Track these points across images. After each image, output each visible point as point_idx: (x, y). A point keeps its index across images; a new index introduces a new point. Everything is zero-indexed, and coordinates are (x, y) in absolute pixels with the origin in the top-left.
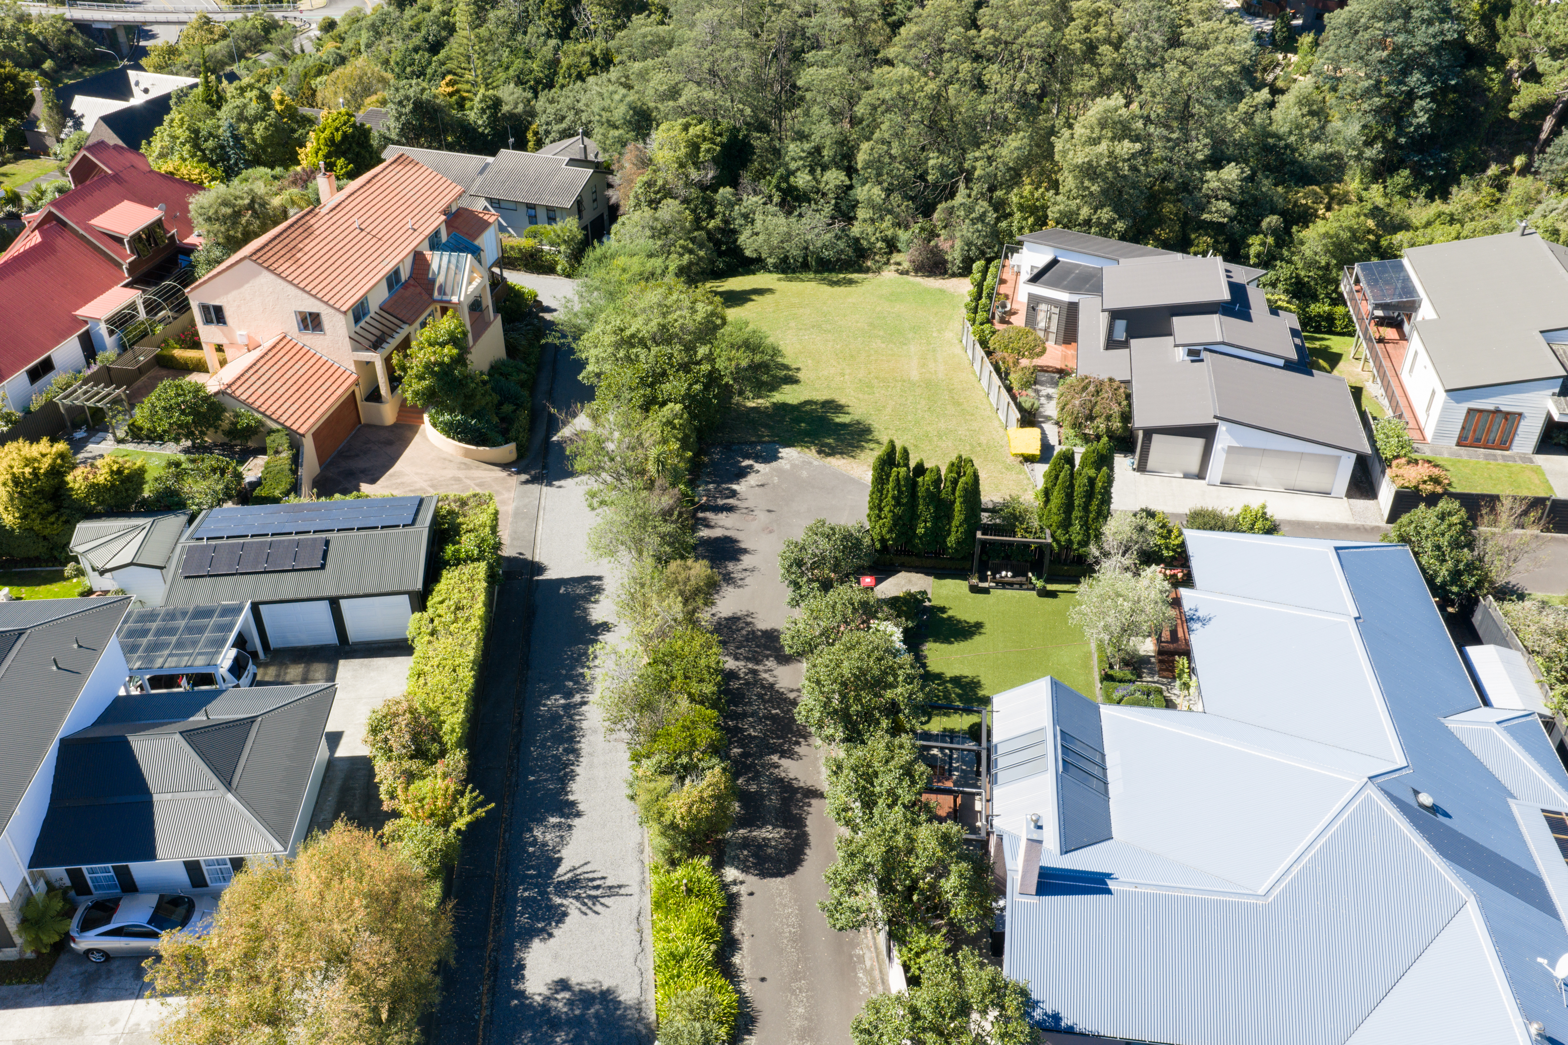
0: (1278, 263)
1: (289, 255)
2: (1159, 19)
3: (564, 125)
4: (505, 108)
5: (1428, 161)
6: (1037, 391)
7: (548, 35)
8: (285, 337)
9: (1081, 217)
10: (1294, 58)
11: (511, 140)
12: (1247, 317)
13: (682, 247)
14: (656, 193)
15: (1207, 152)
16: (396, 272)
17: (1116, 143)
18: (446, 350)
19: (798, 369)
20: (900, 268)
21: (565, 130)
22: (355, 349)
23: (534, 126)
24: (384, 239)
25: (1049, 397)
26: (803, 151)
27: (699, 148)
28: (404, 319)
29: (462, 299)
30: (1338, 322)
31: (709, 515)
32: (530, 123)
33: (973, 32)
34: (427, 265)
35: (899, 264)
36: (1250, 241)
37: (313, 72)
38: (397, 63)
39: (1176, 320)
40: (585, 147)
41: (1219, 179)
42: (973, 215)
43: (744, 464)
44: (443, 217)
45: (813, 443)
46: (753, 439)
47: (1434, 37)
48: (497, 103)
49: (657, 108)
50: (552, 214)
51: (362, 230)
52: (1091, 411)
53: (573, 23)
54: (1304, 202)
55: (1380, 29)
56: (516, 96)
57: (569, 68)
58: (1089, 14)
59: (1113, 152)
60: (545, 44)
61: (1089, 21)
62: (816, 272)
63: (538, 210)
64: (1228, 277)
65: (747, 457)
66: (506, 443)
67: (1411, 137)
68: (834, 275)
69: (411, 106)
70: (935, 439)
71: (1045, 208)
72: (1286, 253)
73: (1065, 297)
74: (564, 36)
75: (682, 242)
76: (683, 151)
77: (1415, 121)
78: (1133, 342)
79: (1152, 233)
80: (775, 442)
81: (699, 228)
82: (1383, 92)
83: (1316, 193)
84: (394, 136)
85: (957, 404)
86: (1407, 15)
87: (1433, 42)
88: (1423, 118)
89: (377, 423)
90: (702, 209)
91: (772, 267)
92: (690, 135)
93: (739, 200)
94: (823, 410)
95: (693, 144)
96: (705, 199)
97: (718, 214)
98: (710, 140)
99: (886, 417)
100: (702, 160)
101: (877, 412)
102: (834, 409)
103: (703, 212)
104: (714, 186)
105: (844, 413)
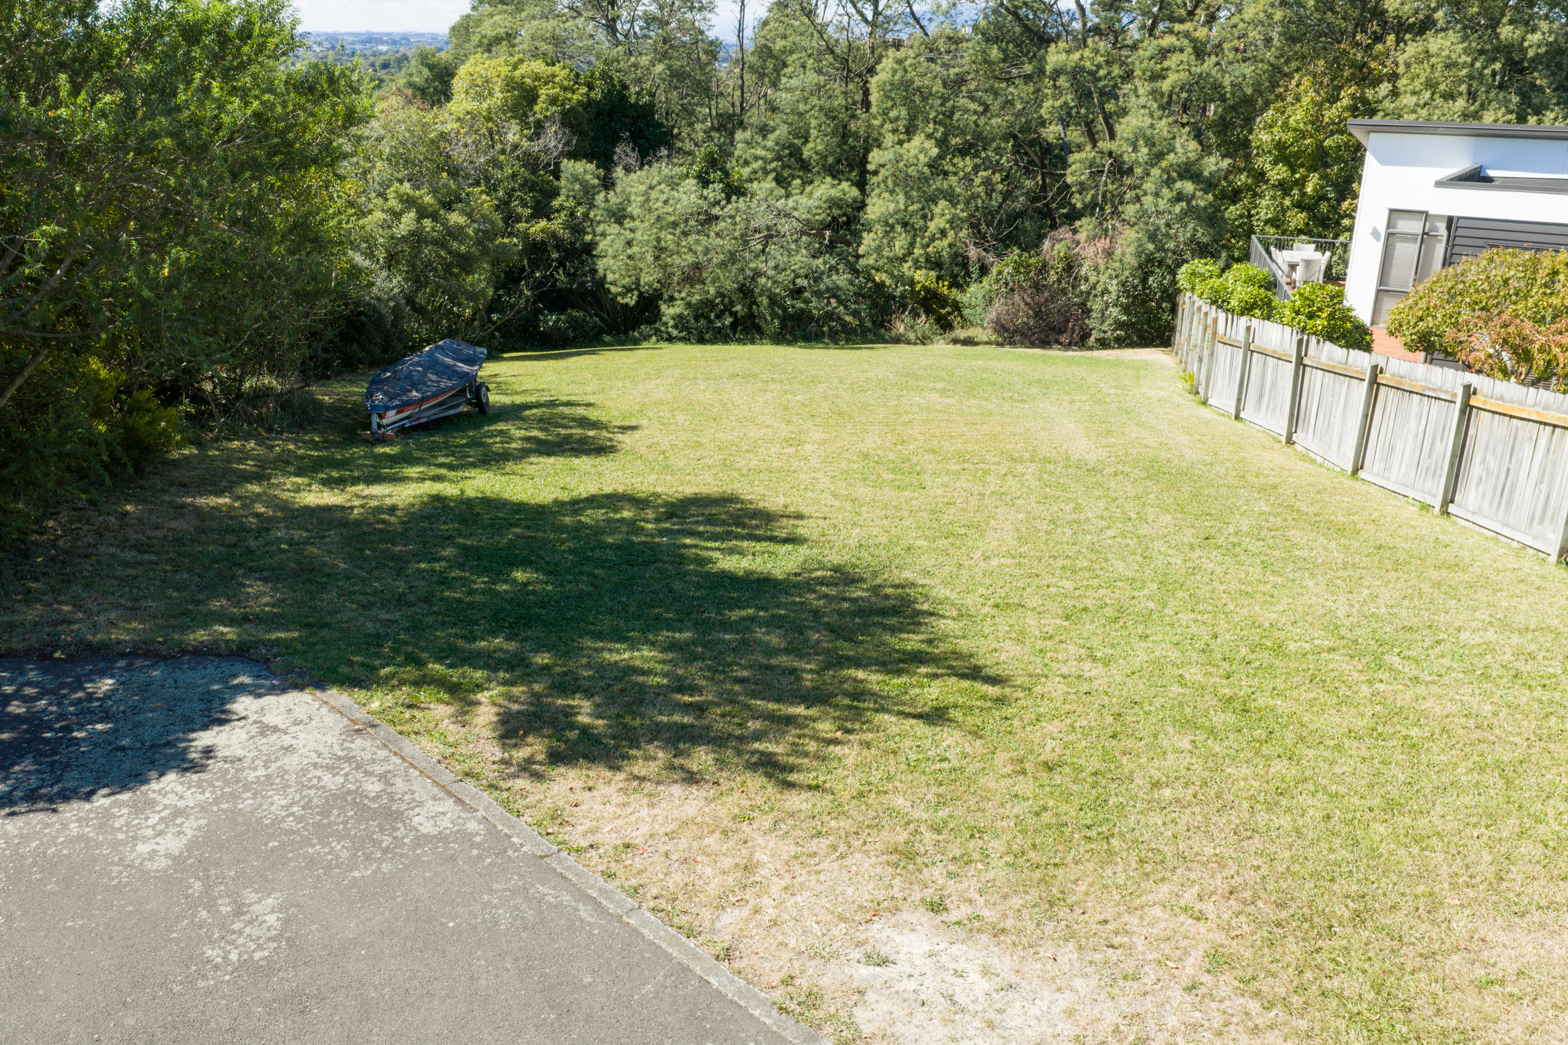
27: (535, 95)
90: (522, 199)
91: (675, 327)
92: (517, 73)
93: (608, 184)
94: (667, 525)
95: (521, 86)
96: (533, 182)
97: (558, 211)
98: (565, 89)
99: (995, 562)
100: (539, 116)
101: (942, 543)
102: (724, 523)
103: (524, 205)
104: (557, 165)
105: (772, 539)
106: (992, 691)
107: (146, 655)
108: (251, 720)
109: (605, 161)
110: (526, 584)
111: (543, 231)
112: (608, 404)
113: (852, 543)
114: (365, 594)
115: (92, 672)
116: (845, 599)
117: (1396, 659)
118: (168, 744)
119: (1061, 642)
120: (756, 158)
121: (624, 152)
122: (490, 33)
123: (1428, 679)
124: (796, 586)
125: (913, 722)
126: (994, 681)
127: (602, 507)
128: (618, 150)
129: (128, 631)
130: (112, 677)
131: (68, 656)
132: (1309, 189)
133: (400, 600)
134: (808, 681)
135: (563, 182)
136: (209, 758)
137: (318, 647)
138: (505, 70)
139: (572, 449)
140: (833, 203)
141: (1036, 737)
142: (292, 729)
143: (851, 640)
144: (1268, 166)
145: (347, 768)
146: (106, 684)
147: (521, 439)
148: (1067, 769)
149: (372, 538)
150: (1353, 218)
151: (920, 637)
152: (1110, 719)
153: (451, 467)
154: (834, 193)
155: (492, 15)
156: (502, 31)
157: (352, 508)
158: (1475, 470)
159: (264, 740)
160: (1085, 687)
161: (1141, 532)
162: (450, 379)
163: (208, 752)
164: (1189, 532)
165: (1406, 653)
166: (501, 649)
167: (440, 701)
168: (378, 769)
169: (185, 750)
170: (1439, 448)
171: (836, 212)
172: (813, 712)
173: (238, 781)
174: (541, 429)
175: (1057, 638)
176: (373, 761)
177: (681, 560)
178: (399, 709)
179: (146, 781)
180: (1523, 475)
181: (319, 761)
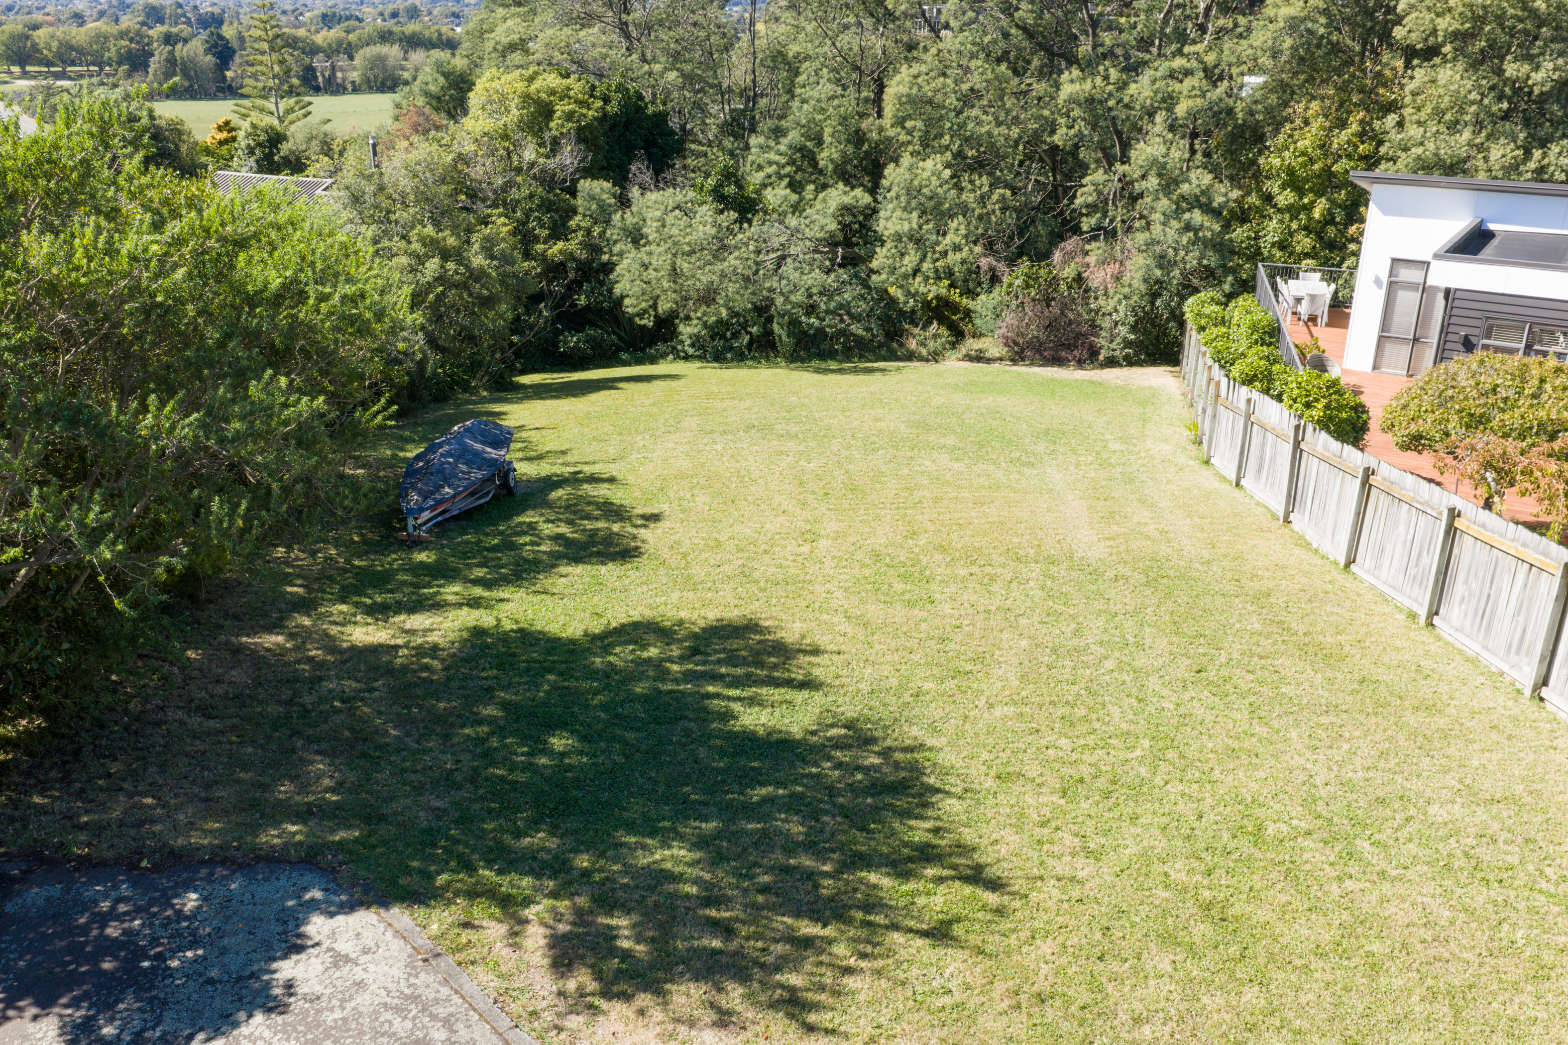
19: (651, 518)
27: (550, 111)
62: (793, 358)
90: (539, 219)
91: (692, 345)
92: (533, 88)
93: (624, 202)
94: (691, 666)
95: (538, 102)
96: (550, 202)
97: (574, 231)
98: (580, 103)
99: (998, 712)
100: (555, 133)
101: (950, 685)
102: (744, 662)
103: (542, 226)
104: (574, 182)
105: (789, 683)
106: (992, 898)
107: (223, 862)
108: (324, 947)
109: (621, 179)
110: (563, 755)
111: (560, 252)
112: (631, 479)
113: (865, 687)
114: (415, 772)
115: (177, 884)
116: (858, 768)
117: (1366, 844)
118: (252, 975)
119: (1057, 829)
120: (770, 163)
121: (639, 169)
122: (505, 40)
123: (1394, 873)
124: (814, 749)
125: (920, 942)
126: (995, 885)
127: (629, 642)
128: (633, 168)
129: (206, 832)
130: (195, 891)
131: (154, 865)
132: (1317, 214)
133: (448, 782)
134: (827, 888)
135: (579, 201)
136: (291, 995)
137: (379, 850)
138: (521, 86)
139: (599, 554)
140: (846, 209)
141: (1030, 961)
142: (363, 959)
143: (862, 829)
144: (1275, 190)
145: (414, 1011)
146: (191, 901)
147: (550, 538)
148: (1058, 1002)
149: (419, 692)
150: (1360, 243)
151: (928, 825)
152: (1098, 936)
153: (488, 584)
154: (847, 200)
155: (505, 19)
156: (516, 37)
157: (397, 647)
158: (1458, 588)
159: (338, 974)
160: (1076, 893)
161: (1138, 664)
162: (479, 469)
163: (289, 986)
164: (1184, 662)
165: (1377, 837)
166: (543, 849)
167: (491, 916)
168: (442, 1011)
169: (268, 985)
170: (1425, 560)
171: (848, 219)
172: (829, 931)
173: (318, 1026)
174: (570, 522)
175: (1054, 824)
176: (437, 1001)
177: (705, 715)
178: (456, 931)
179: (236, 1025)
180: (1502, 603)
181: (389, 1000)
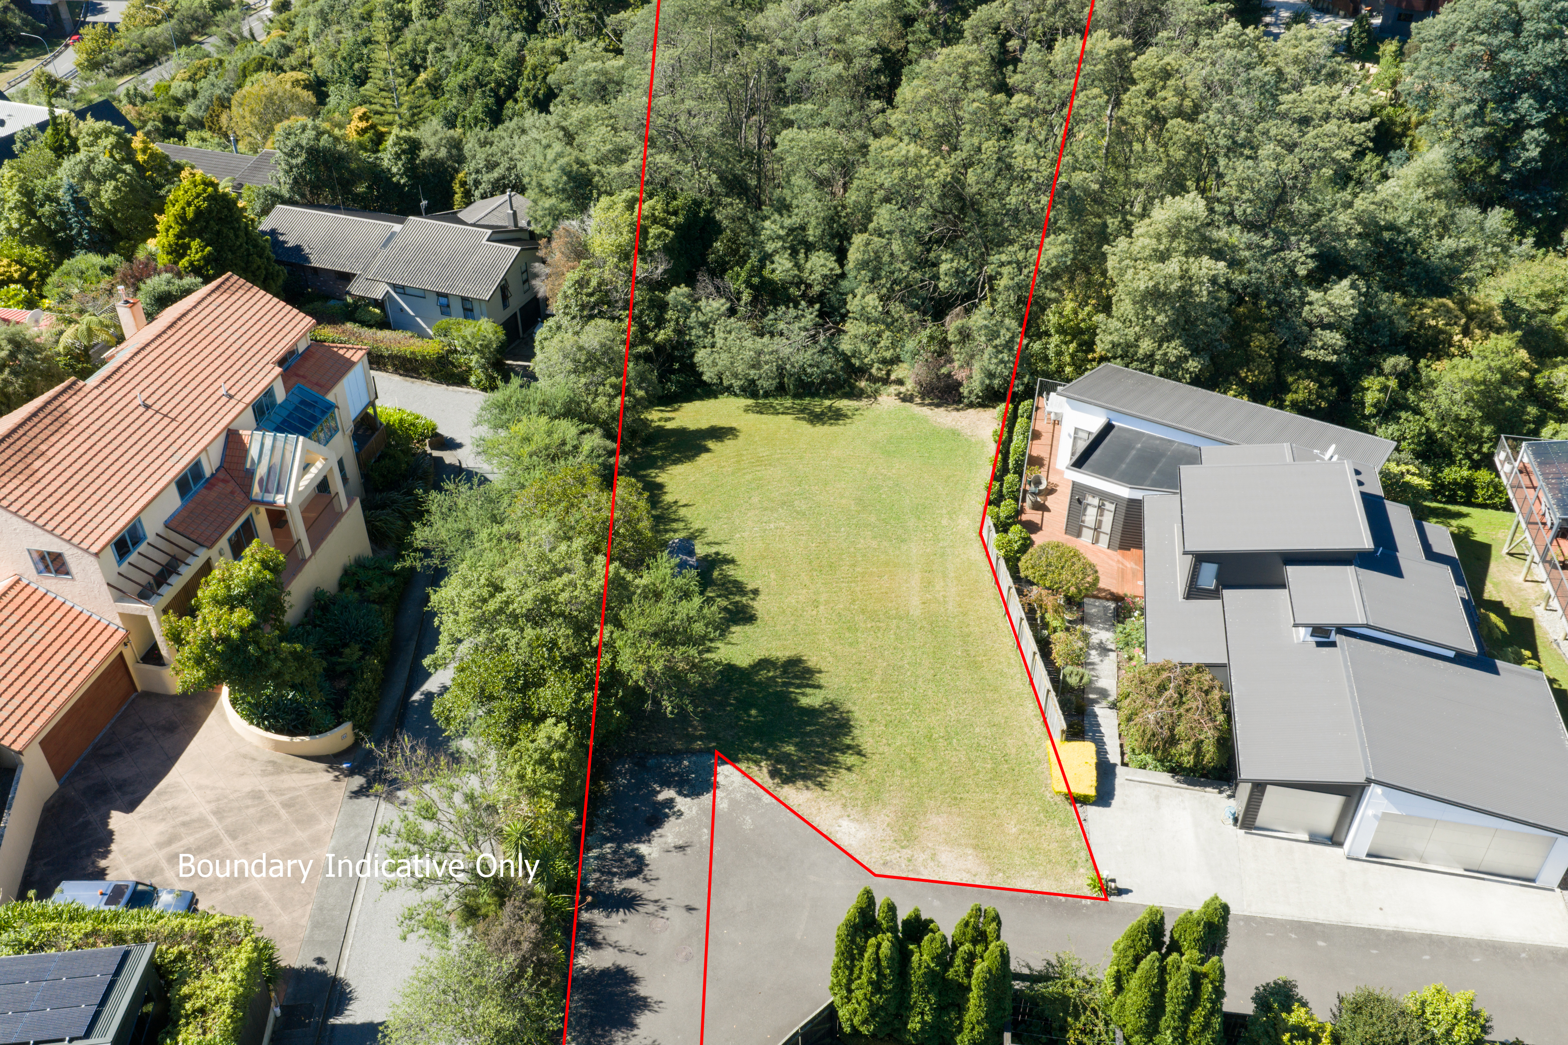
0: (1403, 415)
1: (21, 466)
2: (1248, 82)
3: (495, 174)
4: (424, 154)
5: (1536, 201)
6: (1085, 636)
7: (511, 29)
8: (18, 581)
9: (1141, 351)
10: (1373, 69)
11: (424, 203)
12: (1395, 570)
13: (613, 386)
14: (591, 295)
15: (1312, 264)
16: (195, 469)
17: (1192, 259)
18: (236, 616)
19: (756, 592)
20: (903, 389)
21: (498, 180)
22: (117, 600)
23: (461, 175)
24: (180, 419)
25: (1104, 650)
26: (782, 227)
27: (647, 233)
28: (200, 540)
29: (290, 500)
30: (1480, 492)
31: (596, 916)
32: (457, 171)
33: (1000, 97)
34: (243, 450)
35: (900, 382)
36: (1366, 384)
37: (252, 66)
38: (344, 59)
39: (1292, 572)
40: (515, 213)
41: (1330, 304)
42: (997, 342)
43: (661, 797)
44: (278, 370)
45: (763, 752)
46: (679, 745)
47: (1552, 55)
48: (414, 146)
49: (599, 171)
50: (469, 308)
51: (148, 407)
52: (1172, 730)
53: (540, 16)
54: (1433, 323)
55: (1481, 44)
56: (439, 136)
57: (534, 69)
58: (1153, 74)
59: (1187, 271)
60: (509, 38)
61: (1154, 84)
62: (796, 396)
63: (451, 299)
64: (1360, 483)
65: (666, 783)
66: (339, 724)
67: (1518, 173)
68: (817, 401)
69: (304, 155)
70: (942, 743)
71: (1092, 331)
72: (1411, 397)
73: (1124, 492)
74: (531, 28)
75: (613, 379)
76: (626, 237)
77: (1525, 155)
78: (1226, 593)
79: (1237, 375)
80: (709, 751)
81: (645, 341)
82: (1487, 119)
83: (1448, 311)
84: (285, 192)
85: (974, 665)
86: (1517, 27)
87: (1550, 61)
88: (1534, 152)
89: (160, 691)
93: (696, 303)
94: (783, 679)
97: (669, 322)
100: (650, 249)
102: (799, 677)
105: (813, 686)
106: (863, 760)
107: (688, 753)
108: (722, 774)
109: (693, 287)
111: (662, 337)
113: (835, 687)
116: (833, 719)
124: (821, 712)
125: (846, 772)
126: (864, 756)
134: (826, 757)
135: (670, 301)
142: (731, 777)
143: (834, 739)
151: (850, 737)
159: (726, 781)
160: (883, 756)
163: (716, 784)
166: (760, 748)
167: (754, 765)
172: (827, 768)
175: (880, 736)
177: (790, 700)
